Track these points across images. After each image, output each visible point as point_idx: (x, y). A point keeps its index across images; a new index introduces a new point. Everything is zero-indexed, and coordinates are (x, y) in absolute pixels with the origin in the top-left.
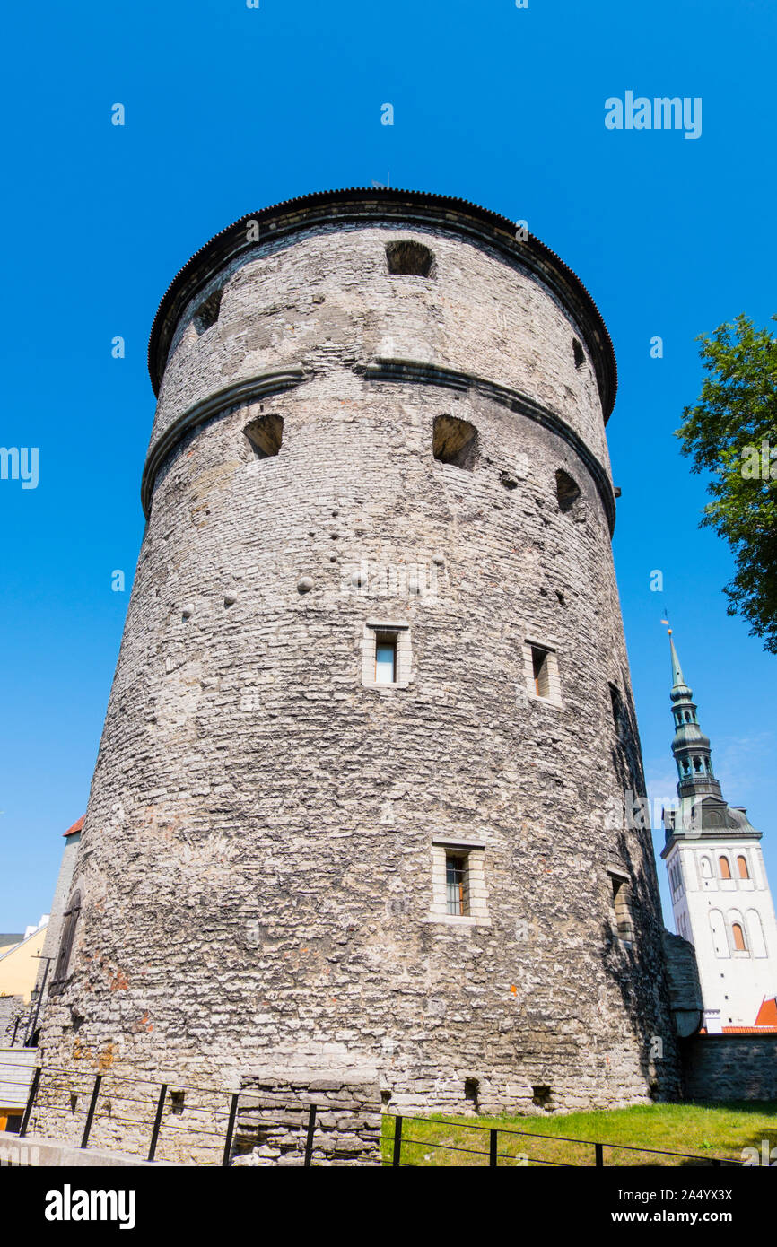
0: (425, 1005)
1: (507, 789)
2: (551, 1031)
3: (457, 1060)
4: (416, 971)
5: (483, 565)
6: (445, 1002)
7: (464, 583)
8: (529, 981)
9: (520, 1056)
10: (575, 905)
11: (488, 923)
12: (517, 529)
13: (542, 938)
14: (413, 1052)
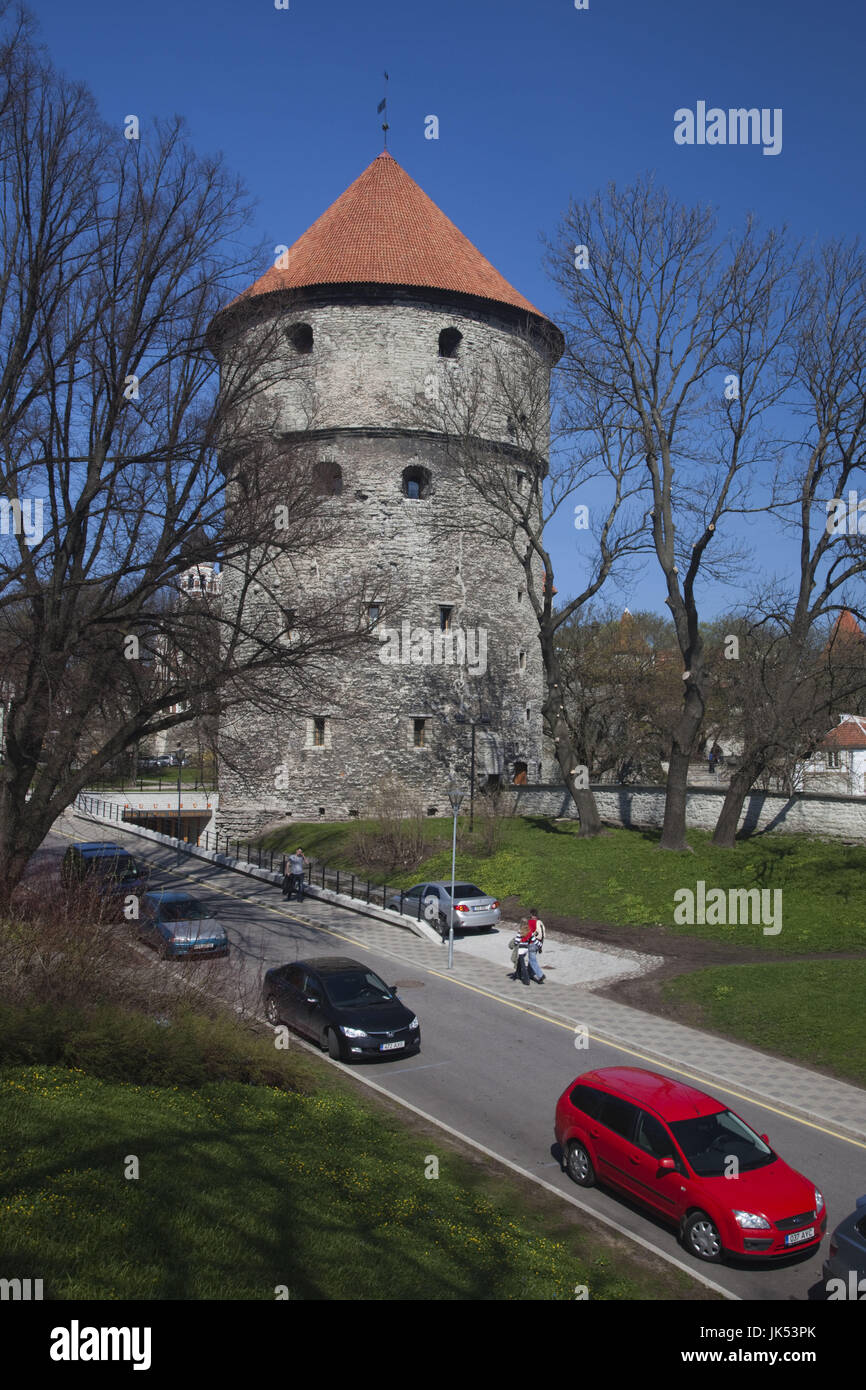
0: (303, 782)
1: (345, 686)
2: (359, 789)
3: (316, 802)
4: (300, 769)
5: (339, 561)
6: (311, 780)
7: (328, 577)
8: (351, 771)
9: (343, 800)
10: (381, 736)
11: (331, 748)
12: (364, 530)
13: (359, 753)
14: (298, 798)
